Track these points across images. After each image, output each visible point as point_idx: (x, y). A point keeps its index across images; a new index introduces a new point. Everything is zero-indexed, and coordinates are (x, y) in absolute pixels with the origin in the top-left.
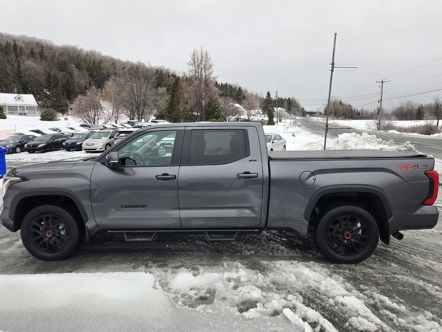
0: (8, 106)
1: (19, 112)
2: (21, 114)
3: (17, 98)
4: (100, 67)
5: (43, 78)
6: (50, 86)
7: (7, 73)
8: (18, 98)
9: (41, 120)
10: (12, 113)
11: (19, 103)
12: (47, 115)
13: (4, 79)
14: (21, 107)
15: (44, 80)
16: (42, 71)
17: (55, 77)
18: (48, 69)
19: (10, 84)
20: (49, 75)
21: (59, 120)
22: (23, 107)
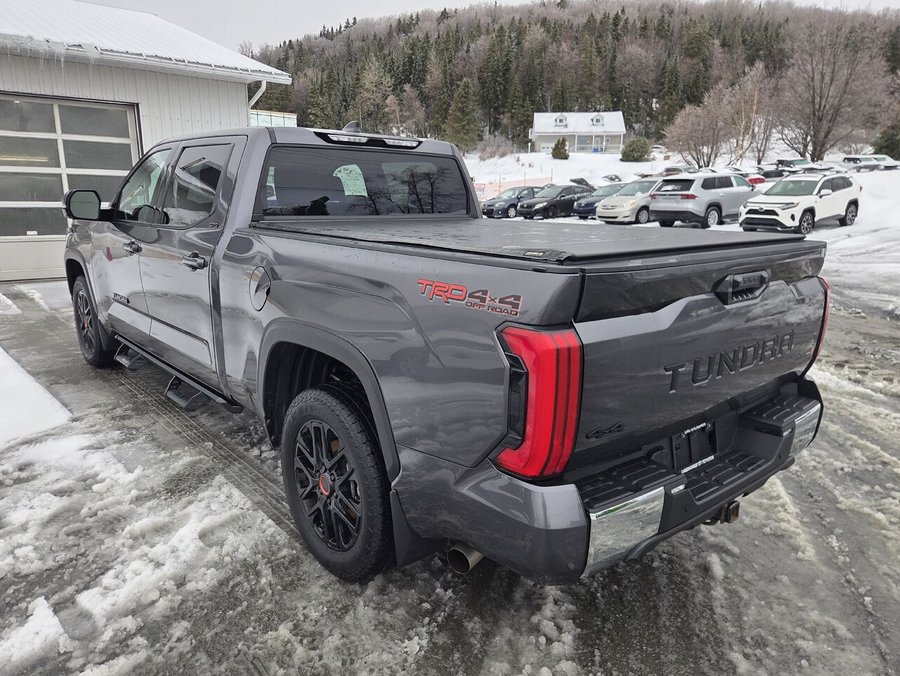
0: (579, 137)
1: (594, 146)
2: (596, 150)
3: (595, 121)
4: (777, 35)
5: (652, 76)
6: (660, 91)
7: (591, 74)
8: (598, 121)
9: (622, 160)
10: (582, 149)
11: (597, 130)
12: (632, 151)
13: (586, 87)
14: (598, 136)
15: (653, 81)
16: (651, 62)
17: (674, 72)
18: (664, 57)
19: (594, 95)
20: (664, 69)
21: (653, 159)
22: (602, 137)
